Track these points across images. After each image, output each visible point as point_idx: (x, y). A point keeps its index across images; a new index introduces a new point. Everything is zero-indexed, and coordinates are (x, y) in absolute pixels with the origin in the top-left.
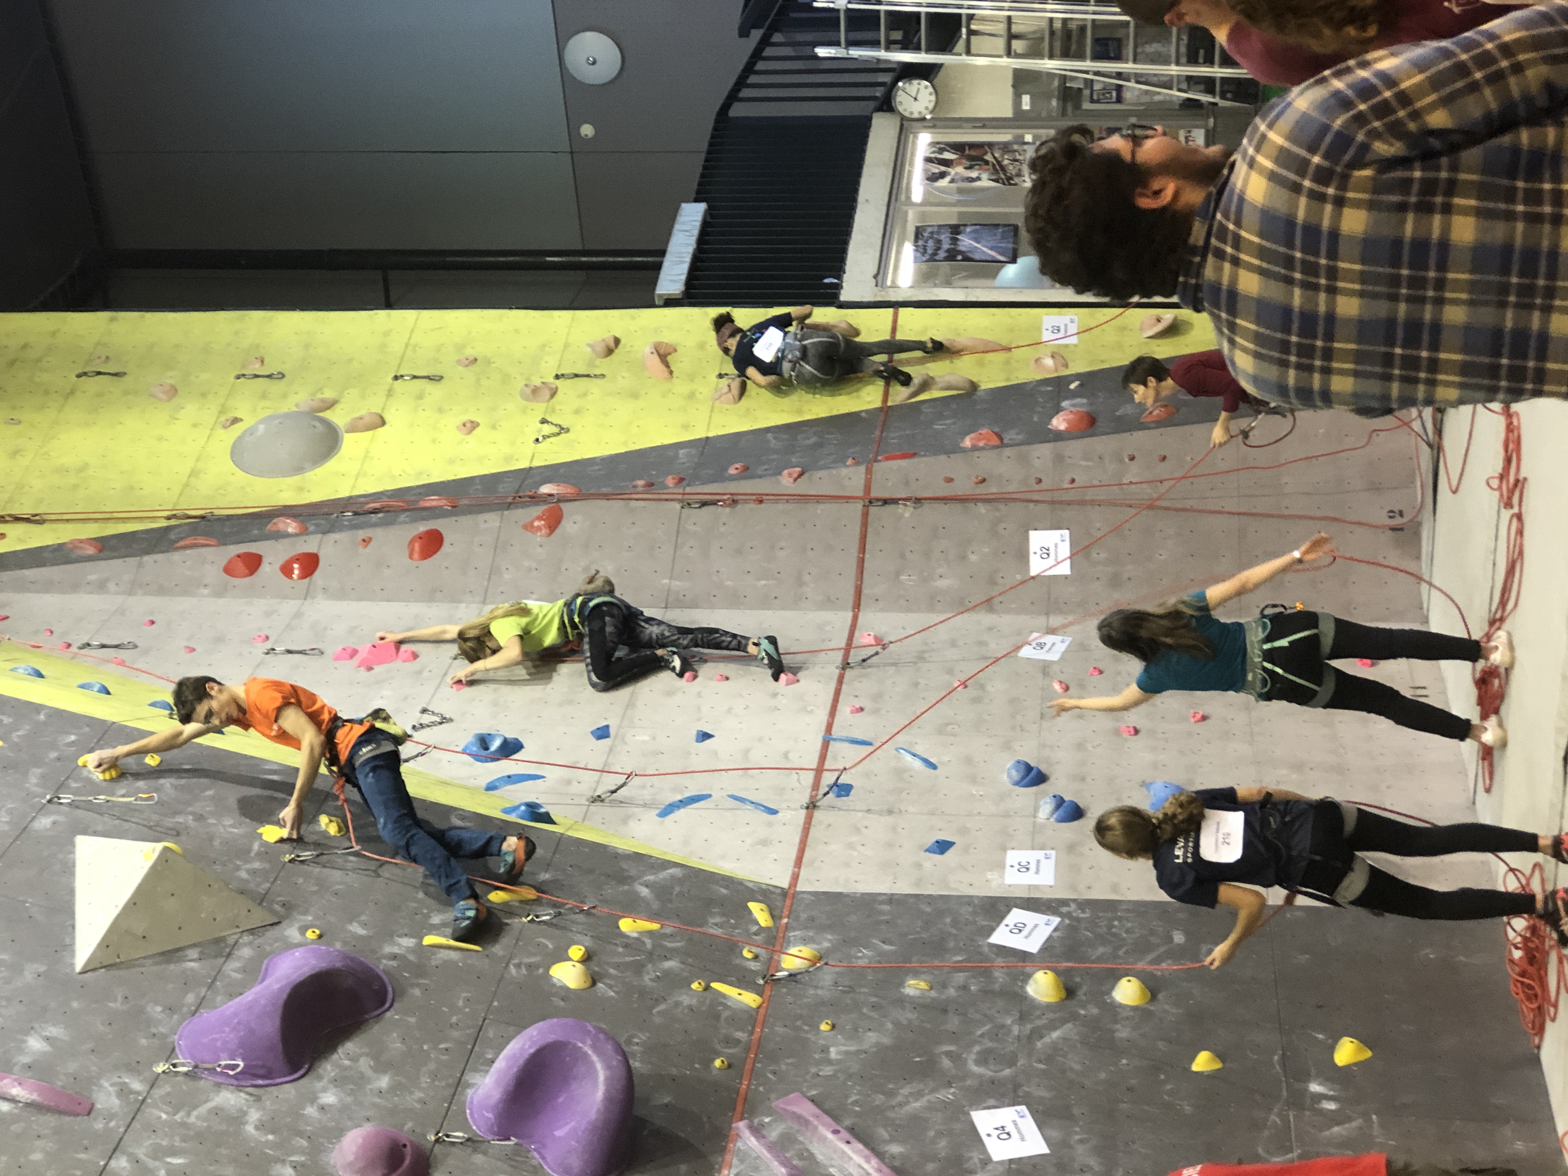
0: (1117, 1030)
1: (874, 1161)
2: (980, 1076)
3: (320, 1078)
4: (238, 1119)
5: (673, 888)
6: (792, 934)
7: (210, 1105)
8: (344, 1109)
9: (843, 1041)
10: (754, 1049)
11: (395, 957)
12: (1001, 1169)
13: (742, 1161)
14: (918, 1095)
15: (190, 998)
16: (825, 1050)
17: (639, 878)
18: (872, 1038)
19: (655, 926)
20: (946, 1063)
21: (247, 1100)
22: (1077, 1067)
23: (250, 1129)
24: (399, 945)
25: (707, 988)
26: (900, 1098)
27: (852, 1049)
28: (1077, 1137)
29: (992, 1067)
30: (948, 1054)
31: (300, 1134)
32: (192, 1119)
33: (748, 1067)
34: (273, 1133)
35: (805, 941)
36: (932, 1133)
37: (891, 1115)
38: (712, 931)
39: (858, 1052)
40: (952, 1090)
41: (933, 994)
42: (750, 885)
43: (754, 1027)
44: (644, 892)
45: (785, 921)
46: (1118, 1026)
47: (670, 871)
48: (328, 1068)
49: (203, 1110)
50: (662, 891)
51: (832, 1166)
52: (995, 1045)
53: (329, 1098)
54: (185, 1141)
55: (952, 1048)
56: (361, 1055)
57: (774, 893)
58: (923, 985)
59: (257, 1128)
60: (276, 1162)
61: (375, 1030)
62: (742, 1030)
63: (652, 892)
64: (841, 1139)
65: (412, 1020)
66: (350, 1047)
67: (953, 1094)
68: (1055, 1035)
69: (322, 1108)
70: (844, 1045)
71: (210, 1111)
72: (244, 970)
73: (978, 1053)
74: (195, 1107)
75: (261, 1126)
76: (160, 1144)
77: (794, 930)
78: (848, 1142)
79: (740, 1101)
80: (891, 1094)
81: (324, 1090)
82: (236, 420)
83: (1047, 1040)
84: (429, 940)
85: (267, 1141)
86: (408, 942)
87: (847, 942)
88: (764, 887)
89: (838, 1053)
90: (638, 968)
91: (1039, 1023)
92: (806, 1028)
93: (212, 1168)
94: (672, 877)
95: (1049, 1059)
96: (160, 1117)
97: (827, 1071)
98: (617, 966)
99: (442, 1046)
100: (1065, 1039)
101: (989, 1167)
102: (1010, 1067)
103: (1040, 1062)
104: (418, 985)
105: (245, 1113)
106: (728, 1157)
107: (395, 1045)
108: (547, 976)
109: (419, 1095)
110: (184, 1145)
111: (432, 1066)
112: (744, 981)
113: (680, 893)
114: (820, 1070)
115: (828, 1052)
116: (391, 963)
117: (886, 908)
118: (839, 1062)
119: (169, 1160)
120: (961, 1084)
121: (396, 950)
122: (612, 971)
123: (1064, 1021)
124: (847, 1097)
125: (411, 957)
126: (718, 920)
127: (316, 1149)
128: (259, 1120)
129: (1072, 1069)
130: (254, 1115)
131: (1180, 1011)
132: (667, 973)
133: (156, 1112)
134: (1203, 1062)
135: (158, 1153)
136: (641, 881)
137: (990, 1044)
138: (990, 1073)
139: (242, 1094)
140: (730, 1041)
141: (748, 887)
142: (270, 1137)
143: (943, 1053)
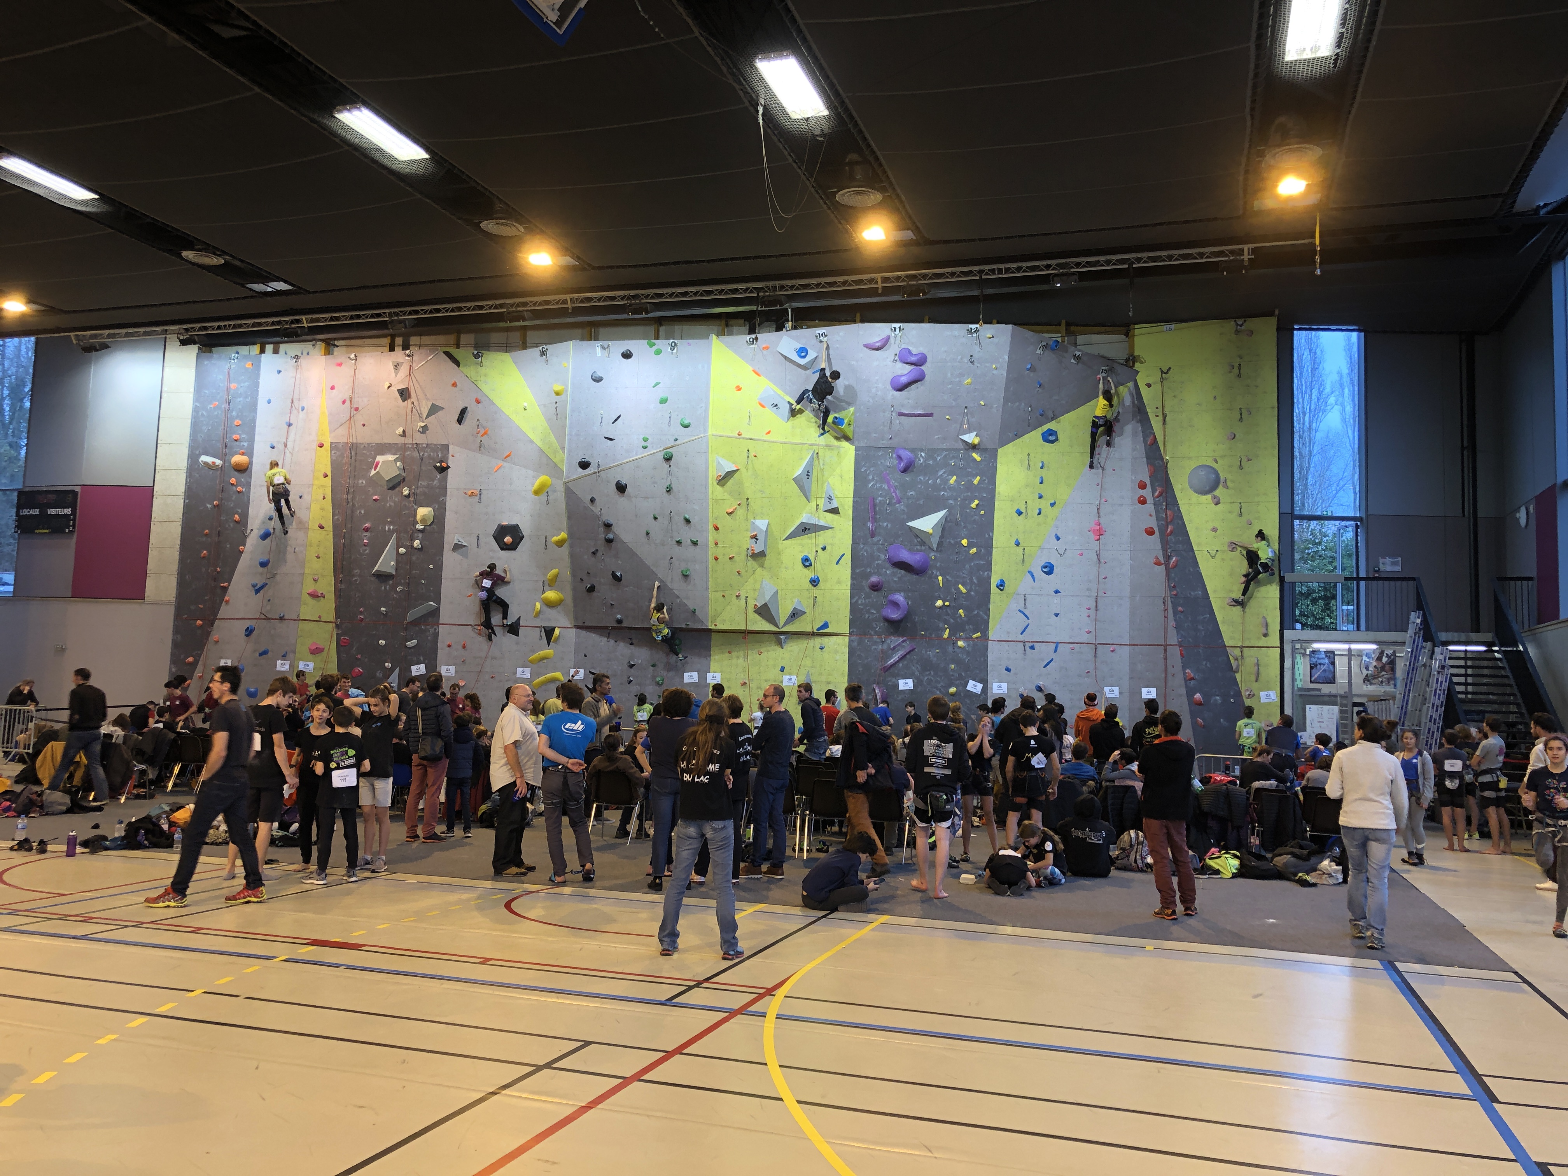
1: (896, 661)
2: (923, 679)
5: (980, 618)
6: (971, 642)
7: (881, 555)
8: (886, 575)
10: (929, 638)
12: (896, 683)
13: (896, 640)
14: (915, 668)
16: (930, 651)
18: (935, 659)
19: (964, 616)
21: (883, 561)
25: (946, 628)
26: (914, 665)
27: (930, 656)
29: (926, 681)
30: (931, 674)
31: (879, 570)
32: (876, 553)
33: (922, 637)
35: (968, 645)
36: (904, 671)
37: (911, 663)
38: (967, 627)
40: (918, 674)
41: (950, 670)
42: (987, 632)
43: (936, 638)
44: (975, 612)
45: (976, 640)
47: (985, 616)
48: (896, 570)
52: (933, 682)
54: (871, 554)
57: (985, 637)
58: (953, 668)
60: (870, 568)
62: (935, 636)
63: (977, 615)
64: (901, 655)
65: (914, 580)
66: (903, 572)
69: (886, 572)
70: (932, 654)
73: (931, 679)
74: (879, 553)
75: (877, 564)
79: (912, 637)
81: (890, 571)
82: (1217, 462)
85: (875, 566)
87: (968, 653)
88: (987, 635)
89: (929, 653)
90: (948, 615)
92: (938, 647)
93: (865, 559)
98: (947, 611)
99: (906, 587)
101: (896, 681)
102: (926, 685)
104: (925, 579)
107: (906, 580)
108: (937, 600)
109: (894, 586)
111: (902, 586)
112: (951, 635)
113: (978, 619)
114: (922, 651)
117: (982, 659)
118: (926, 654)
119: (865, 553)
120: (921, 675)
122: (944, 611)
124: (915, 655)
126: (972, 627)
127: (875, 573)
128: (880, 563)
132: (948, 621)
136: (979, 611)
138: (924, 681)
140: (931, 634)
143: (931, 672)
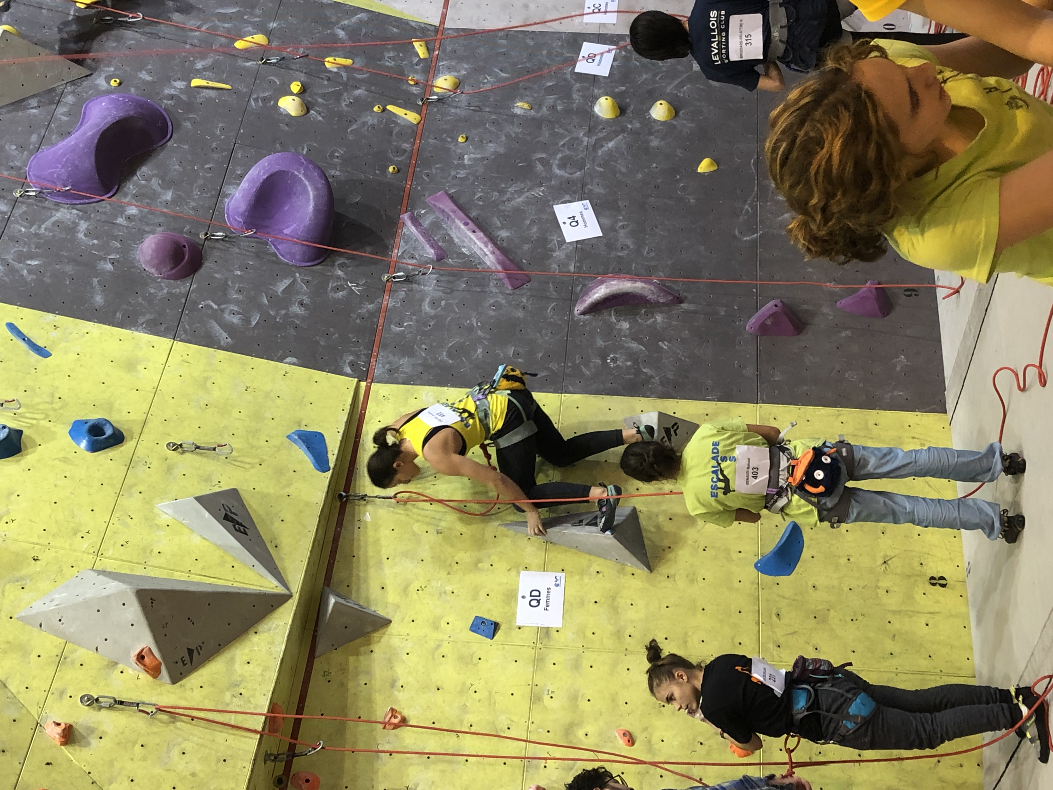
0: (652, 140)
1: (490, 245)
2: (562, 177)
3: (126, 195)
4: (72, 229)
5: (361, 30)
6: (441, 64)
7: (53, 219)
8: (142, 219)
9: (473, 150)
10: (414, 157)
11: (172, 97)
12: (571, 248)
13: (406, 242)
14: (520, 192)
15: (34, 138)
16: (461, 158)
17: (338, 23)
18: (492, 147)
19: (349, 62)
20: (539, 167)
21: (78, 215)
22: (624, 170)
23: (81, 236)
24: (174, 87)
25: (384, 110)
26: (508, 195)
27: (479, 156)
28: (621, 224)
29: (568, 170)
30: (541, 160)
31: (115, 238)
32: (42, 230)
33: (411, 170)
34: (96, 239)
35: (450, 69)
36: (528, 222)
37: (502, 207)
38: (387, 64)
39: (483, 159)
40: (543, 188)
41: (533, 113)
42: (413, 24)
43: (415, 140)
44: (341, 34)
45: (437, 52)
46: (652, 137)
47: (359, 16)
48: (131, 187)
49: (48, 223)
50: (353, 32)
51: (464, 247)
52: (572, 153)
53: (133, 211)
54: (38, 248)
55: (544, 156)
56: (153, 176)
57: (429, 30)
58: (526, 106)
59: (85, 235)
60: (100, 260)
61: (162, 155)
62: (406, 141)
63: (346, 34)
64: (469, 229)
65: (186, 147)
66: (144, 170)
67: (543, 192)
68: (610, 145)
69: (129, 218)
70: (473, 153)
71: (54, 224)
72: (69, 114)
73: (561, 158)
74: (44, 222)
75: (88, 234)
76: (22, 251)
77: (443, 60)
78: (474, 232)
79: (406, 197)
80: (502, 192)
81: (129, 204)
83: (605, 149)
84: (196, 82)
85: (93, 244)
86: (180, 85)
87: (478, 71)
88: (422, 25)
89: (470, 159)
90: (338, 96)
91: (601, 135)
92: (449, 140)
93: (58, 267)
94: (360, 20)
95: (605, 164)
96: (21, 231)
97: (462, 174)
98: (323, 96)
99: (207, 166)
100: (617, 148)
101: (564, 247)
102: (580, 170)
103: (600, 166)
104: (188, 119)
105: (77, 225)
106: (397, 240)
107: (176, 168)
108: (276, 107)
109: (193, 204)
110: (38, 250)
111: (200, 182)
112: (408, 104)
113: (366, 33)
114: (458, 173)
115: (463, 159)
116: (169, 102)
117: (504, 42)
118: (470, 166)
119: (29, 262)
120: (548, 184)
121: (172, 92)
122: (320, 100)
123: (617, 133)
124: (474, 194)
125: (184, 97)
126: (391, 54)
127: (126, 250)
128: (87, 229)
129: (620, 172)
130: (83, 226)
131: (693, 125)
132: (357, 99)
133: (17, 226)
134: (705, 166)
135: (21, 257)
136: (339, 25)
137: (568, 152)
138: (567, 175)
139: (75, 211)
140: (399, 151)
141: (412, 27)
142: (95, 242)
143: (537, 159)
